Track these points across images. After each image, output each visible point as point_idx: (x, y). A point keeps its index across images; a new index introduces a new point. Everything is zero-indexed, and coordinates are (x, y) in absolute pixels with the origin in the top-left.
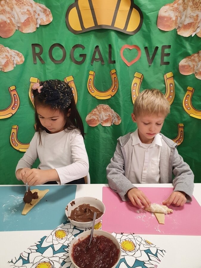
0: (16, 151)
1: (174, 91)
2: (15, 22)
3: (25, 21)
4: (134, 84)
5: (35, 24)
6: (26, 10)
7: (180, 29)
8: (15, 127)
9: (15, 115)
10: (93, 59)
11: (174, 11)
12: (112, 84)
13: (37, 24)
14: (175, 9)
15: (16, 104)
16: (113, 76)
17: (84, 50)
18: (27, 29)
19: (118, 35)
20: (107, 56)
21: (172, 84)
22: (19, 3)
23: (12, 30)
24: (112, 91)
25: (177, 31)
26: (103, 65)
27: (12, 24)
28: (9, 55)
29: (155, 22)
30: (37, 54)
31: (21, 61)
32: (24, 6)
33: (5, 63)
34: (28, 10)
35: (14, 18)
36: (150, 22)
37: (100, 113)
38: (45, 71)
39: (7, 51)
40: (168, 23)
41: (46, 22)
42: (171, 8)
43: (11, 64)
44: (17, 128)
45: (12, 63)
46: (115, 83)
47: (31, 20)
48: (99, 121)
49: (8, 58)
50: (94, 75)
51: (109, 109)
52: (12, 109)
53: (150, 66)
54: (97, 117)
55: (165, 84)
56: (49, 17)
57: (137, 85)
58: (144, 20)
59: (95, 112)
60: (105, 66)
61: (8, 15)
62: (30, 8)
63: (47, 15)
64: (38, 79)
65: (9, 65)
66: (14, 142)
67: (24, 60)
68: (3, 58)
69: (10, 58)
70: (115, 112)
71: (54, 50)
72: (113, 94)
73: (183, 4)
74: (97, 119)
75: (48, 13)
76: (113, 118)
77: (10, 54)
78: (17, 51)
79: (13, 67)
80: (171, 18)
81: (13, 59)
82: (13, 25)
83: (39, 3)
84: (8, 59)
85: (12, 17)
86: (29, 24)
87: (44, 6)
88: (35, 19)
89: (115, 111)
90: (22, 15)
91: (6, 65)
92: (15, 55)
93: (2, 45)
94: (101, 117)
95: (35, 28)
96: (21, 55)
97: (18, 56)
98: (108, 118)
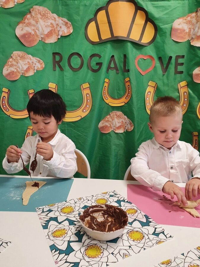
1: (187, 99)
2: (39, 33)
3: (48, 33)
4: (148, 93)
6: (49, 24)
7: (193, 40)
10: (109, 68)
11: (187, 23)
12: (126, 92)
13: (58, 35)
14: (188, 22)
16: (127, 84)
18: (49, 39)
19: (133, 46)
20: (122, 66)
21: (186, 93)
22: (43, 18)
23: (36, 40)
24: (126, 98)
25: (190, 42)
26: (117, 73)
28: (30, 62)
29: (169, 33)
30: (57, 61)
31: (41, 67)
32: (48, 20)
33: (27, 68)
34: (51, 24)
35: (39, 30)
36: (164, 34)
37: (113, 120)
38: (63, 78)
39: (29, 58)
40: (181, 35)
41: (66, 33)
42: (185, 21)
43: (32, 70)
46: (128, 90)
47: (54, 32)
48: (111, 128)
49: (30, 64)
50: (109, 83)
51: (122, 116)
53: (164, 75)
54: (110, 124)
55: (179, 93)
56: (70, 29)
57: (150, 94)
58: (158, 32)
59: (107, 118)
60: (119, 74)
61: (33, 28)
62: (53, 22)
63: (68, 28)
64: (56, 85)
65: (30, 70)
67: (44, 66)
68: (26, 64)
70: (128, 118)
72: (126, 101)
73: (196, 17)
74: (109, 126)
75: (69, 25)
76: (126, 125)
77: (32, 61)
78: (39, 59)
79: (34, 72)
80: (184, 30)
81: (34, 65)
82: (37, 36)
83: (62, 17)
84: (30, 66)
85: (37, 29)
86: (52, 36)
87: (66, 20)
88: (57, 30)
90: (46, 28)
91: (28, 70)
92: (36, 62)
93: (25, 53)
94: (114, 124)
95: (57, 39)
96: (42, 62)
97: (39, 63)
98: (121, 124)
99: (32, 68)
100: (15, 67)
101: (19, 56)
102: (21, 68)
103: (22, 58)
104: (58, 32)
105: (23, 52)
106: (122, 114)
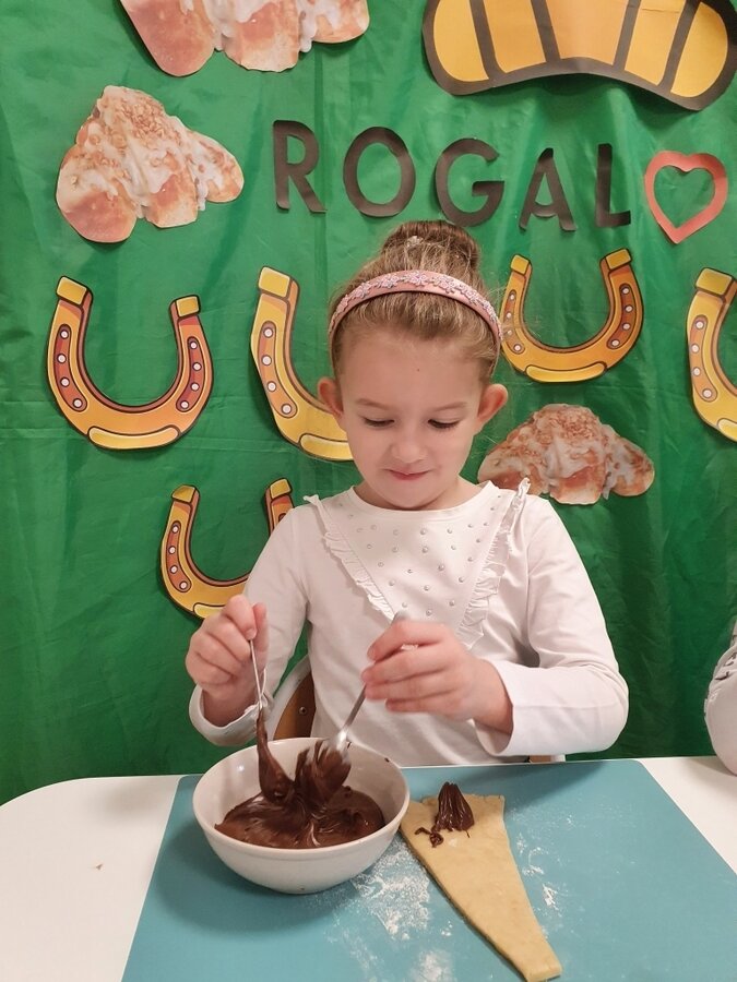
0: (179, 615)
2: (214, 13)
3: (251, 19)
4: (695, 322)
5: (293, 37)
8: (186, 495)
9: (187, 438)
10: (529, 207)
12: (608, 316)
13: (300, 36)
15: (195, 387)
16: (615, 282)
17: (495, 163)
18: (259, 52)
20: (591, 195)
23: (200, 46)
24: (609, 344)
26: (567, 233)
27: (202, 19)
28: (179, 154)
31: (228, 188)
33: (164, 186)
37: (546, 445)
38: (321, 247)
39: (173, 135)
41: (341, 31)
43: (188, 195)
44: (194, 504)
45: (192, 192)
46: (624, 308)
47: (279, 16)
48: (540, 480)
49: (176, 165)
50: (528, 276)
51: (589, 426)
52: (178, 406)
54: (531, 465)
56: (354, 14)
57: (705, 327)
59: (521, 439)
60: (576, 235)
64: (292, 279)
65: (177, 199)
66: (174, 569)
67: (241, 184)
68: (158, 163)
69: (183, 166)
70: (622, 435)
71: (365, 158)
72: (612, 359)
74: (529, 473)
76: (610, 468)
77: (186, 151)
78: (216, 143)
79: (194, 211)
81: (195, 174)
82: (206, 24)
84: (176, 173)
86: (270, 35)
88: (295, 11)
89: (623, 432)
91: (168, 194)
92: (206, 157)
93: (156, 102)
94: (553, 463)
95: (294, 53)
96: (232, 161)
97: (215, 162)
98: (587, 465)
99: (185, 188)
100: (111, 172)
101: (130, 115)
102: (136, 181)
103: (143, 125)
105: (148, 97)
106: (590, 419)
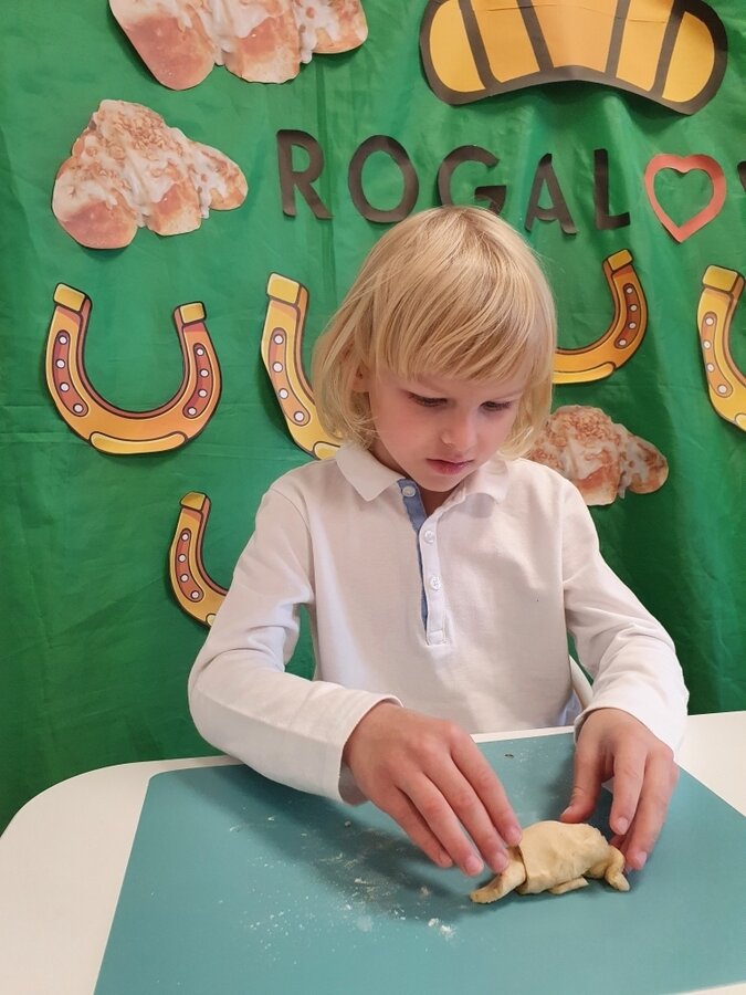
2: (213, 29)
3: (251, 34)
4: (705, 319)
5: (293, 49)
9: (193, 444)
10: (533, 211)
13: (301, 49)
15: (203, 393)
17: (496, 168)
18: (260, 65)
23: (199, 61)
24: (616, 344)
26: (569, 236)
27: (200, 35)
28: (181, 164)
30: (299, 174)
31: (232, 196)
33: (165, 195)
35: (211, 14)
39: (174, 146)
41: (340, 43)
43: (190, 204)
45: (194, 200)
46: (628, 308)
47: (278, 30)
49: (178, 175)
52: (185, 413)
56: (353, 26)
57: (715, 323)
60: (578, 238)
63: (346, 18)
64: (301, 286)
65: (179, 207)
66: (185, 578)
67: (245, 194)
68: (159, 173)
69: (186, 176)
71: (368, 166)
72: (621, 357)
75: (349, 7)
76: (624, 466)
77: (188, 161)
78: (219, 152)
79: (198, 219)
81: (198, 182)
82: (206, 40)
84: (178, 183)
85: (202, 7)
86: (271, 48)
88: (295, 25)
89: (634, 430)
90: (244, 7)
91: (169, 204)
92: (208, 166)
93: (155, 114)
94: (568, 465)
95: (295, 66)
96: (235, 169)
97: (219, 171)
98: (601, 465)
99: (188, 197)
100: (110, 183)
101: (128, 127)
102: (137, 191)
103: (142, 137)
104: (297, 33)
105: (147, 110)
106: (602, 420)
